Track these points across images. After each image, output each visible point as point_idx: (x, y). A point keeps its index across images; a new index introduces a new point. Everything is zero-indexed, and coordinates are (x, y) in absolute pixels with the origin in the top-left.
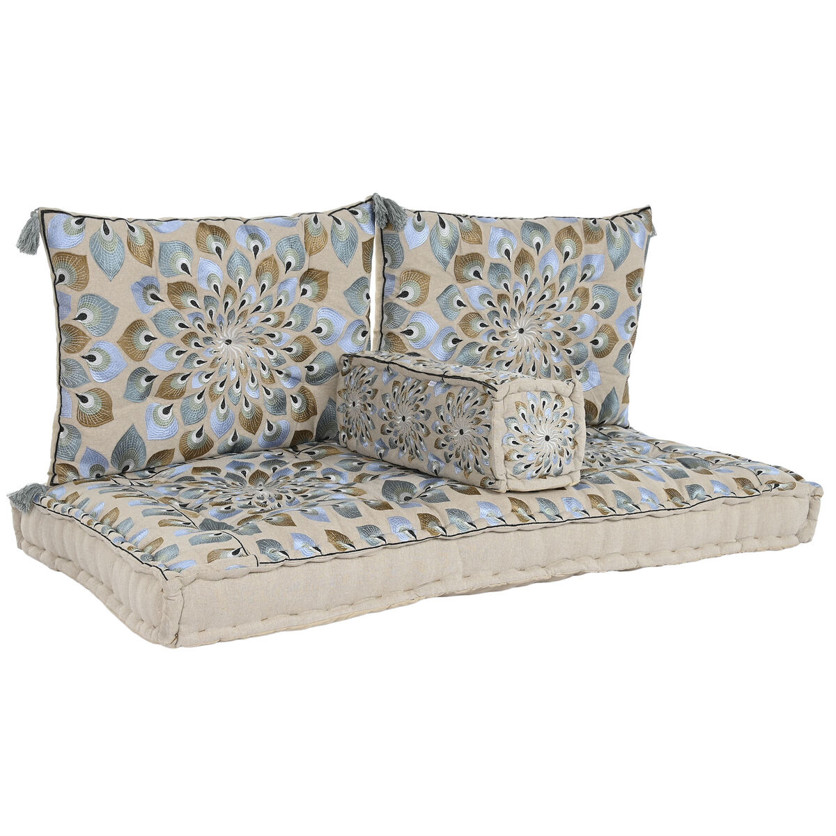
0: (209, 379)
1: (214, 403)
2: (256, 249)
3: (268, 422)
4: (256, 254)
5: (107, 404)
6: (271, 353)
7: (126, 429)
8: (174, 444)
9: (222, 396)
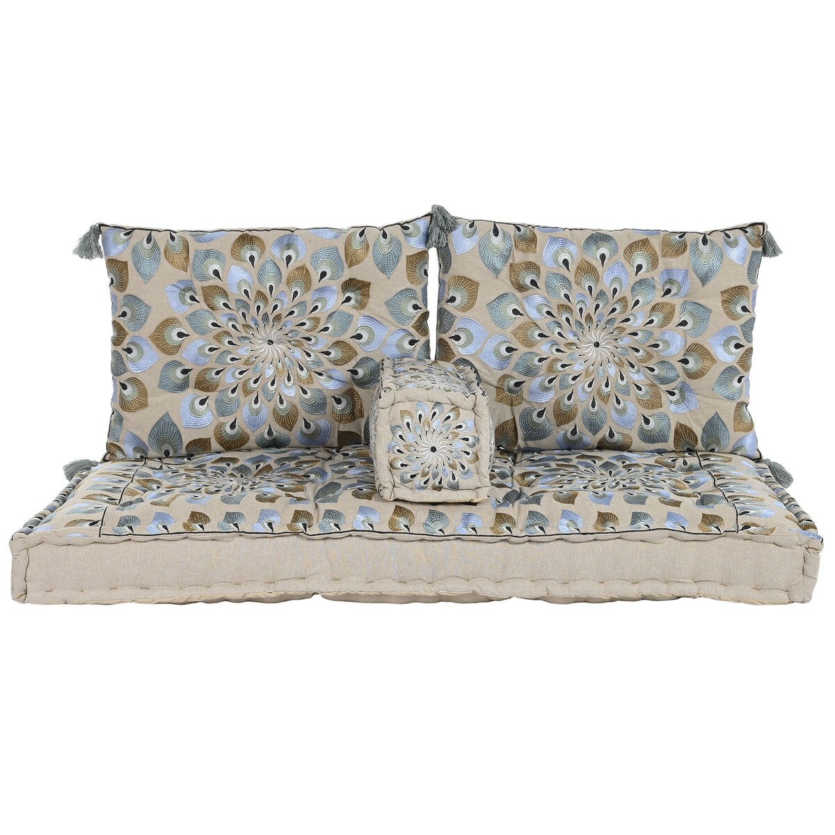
0: (242, 376)
1: (247, 398)
2: (289, 258)
3: (305, 420)
4: (288, 263)
5: (143, 393)
6: (309, 355)
7: (161, 415)
8: (209, 434)
9: (255, 393)
